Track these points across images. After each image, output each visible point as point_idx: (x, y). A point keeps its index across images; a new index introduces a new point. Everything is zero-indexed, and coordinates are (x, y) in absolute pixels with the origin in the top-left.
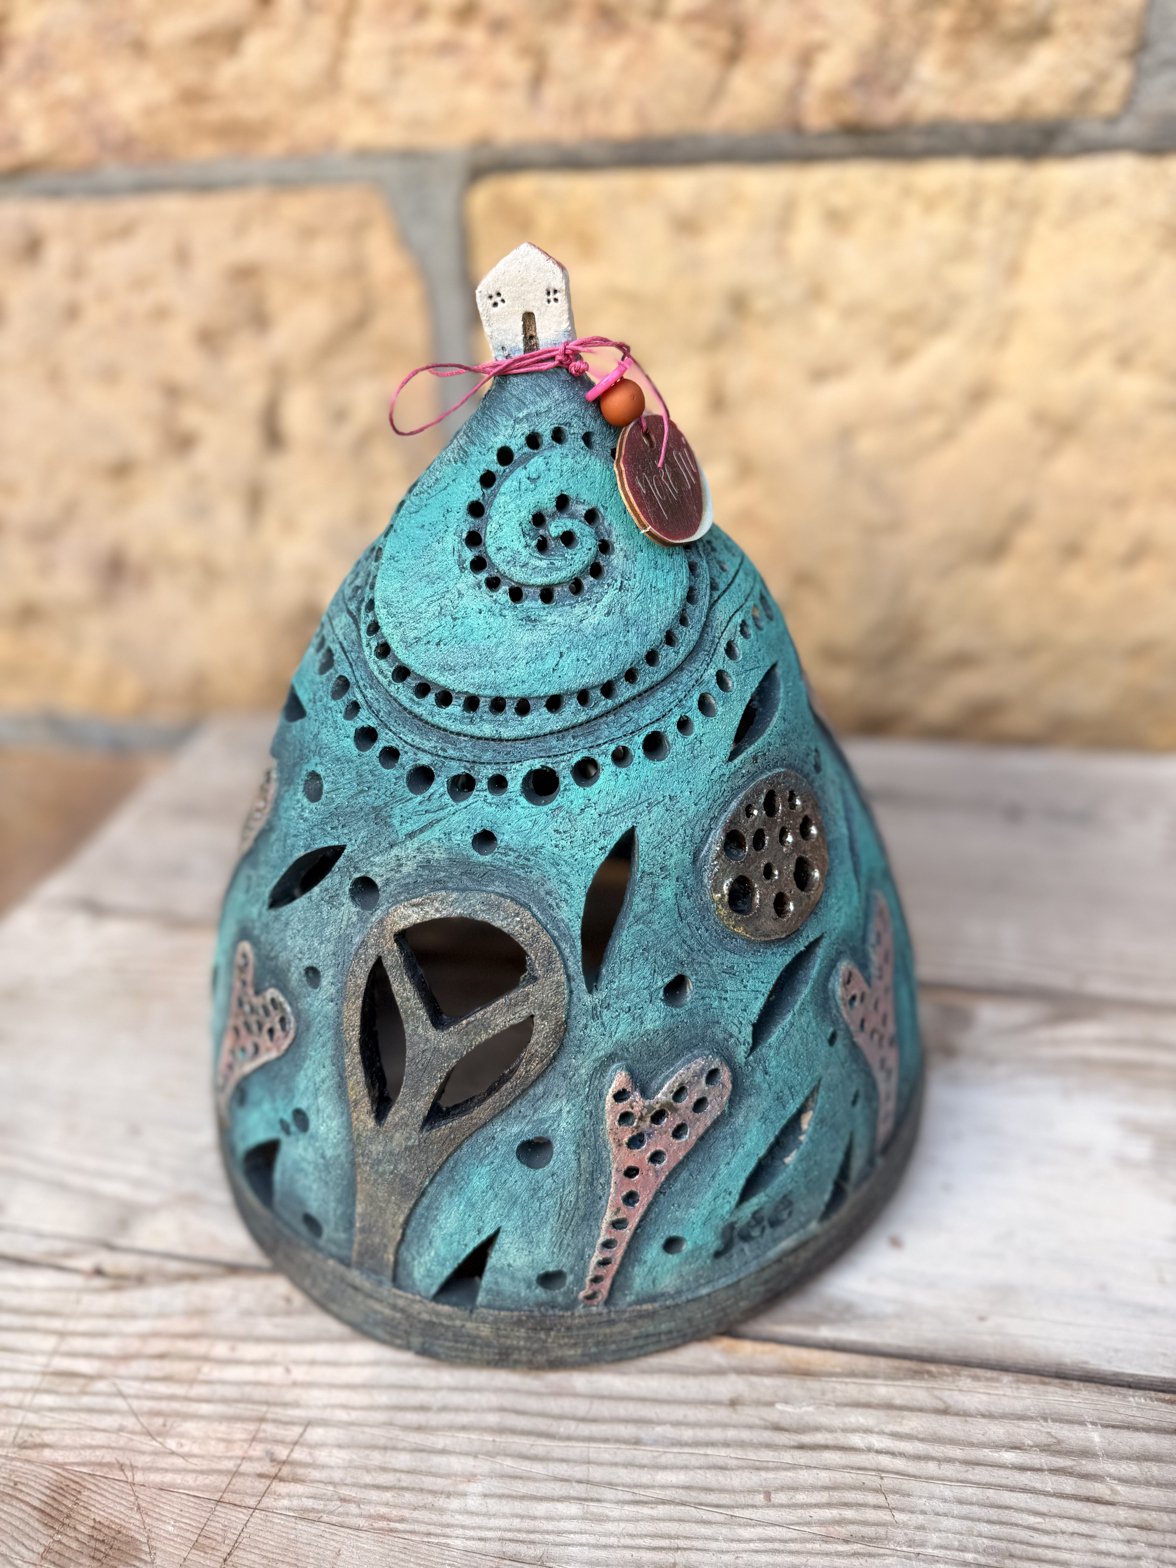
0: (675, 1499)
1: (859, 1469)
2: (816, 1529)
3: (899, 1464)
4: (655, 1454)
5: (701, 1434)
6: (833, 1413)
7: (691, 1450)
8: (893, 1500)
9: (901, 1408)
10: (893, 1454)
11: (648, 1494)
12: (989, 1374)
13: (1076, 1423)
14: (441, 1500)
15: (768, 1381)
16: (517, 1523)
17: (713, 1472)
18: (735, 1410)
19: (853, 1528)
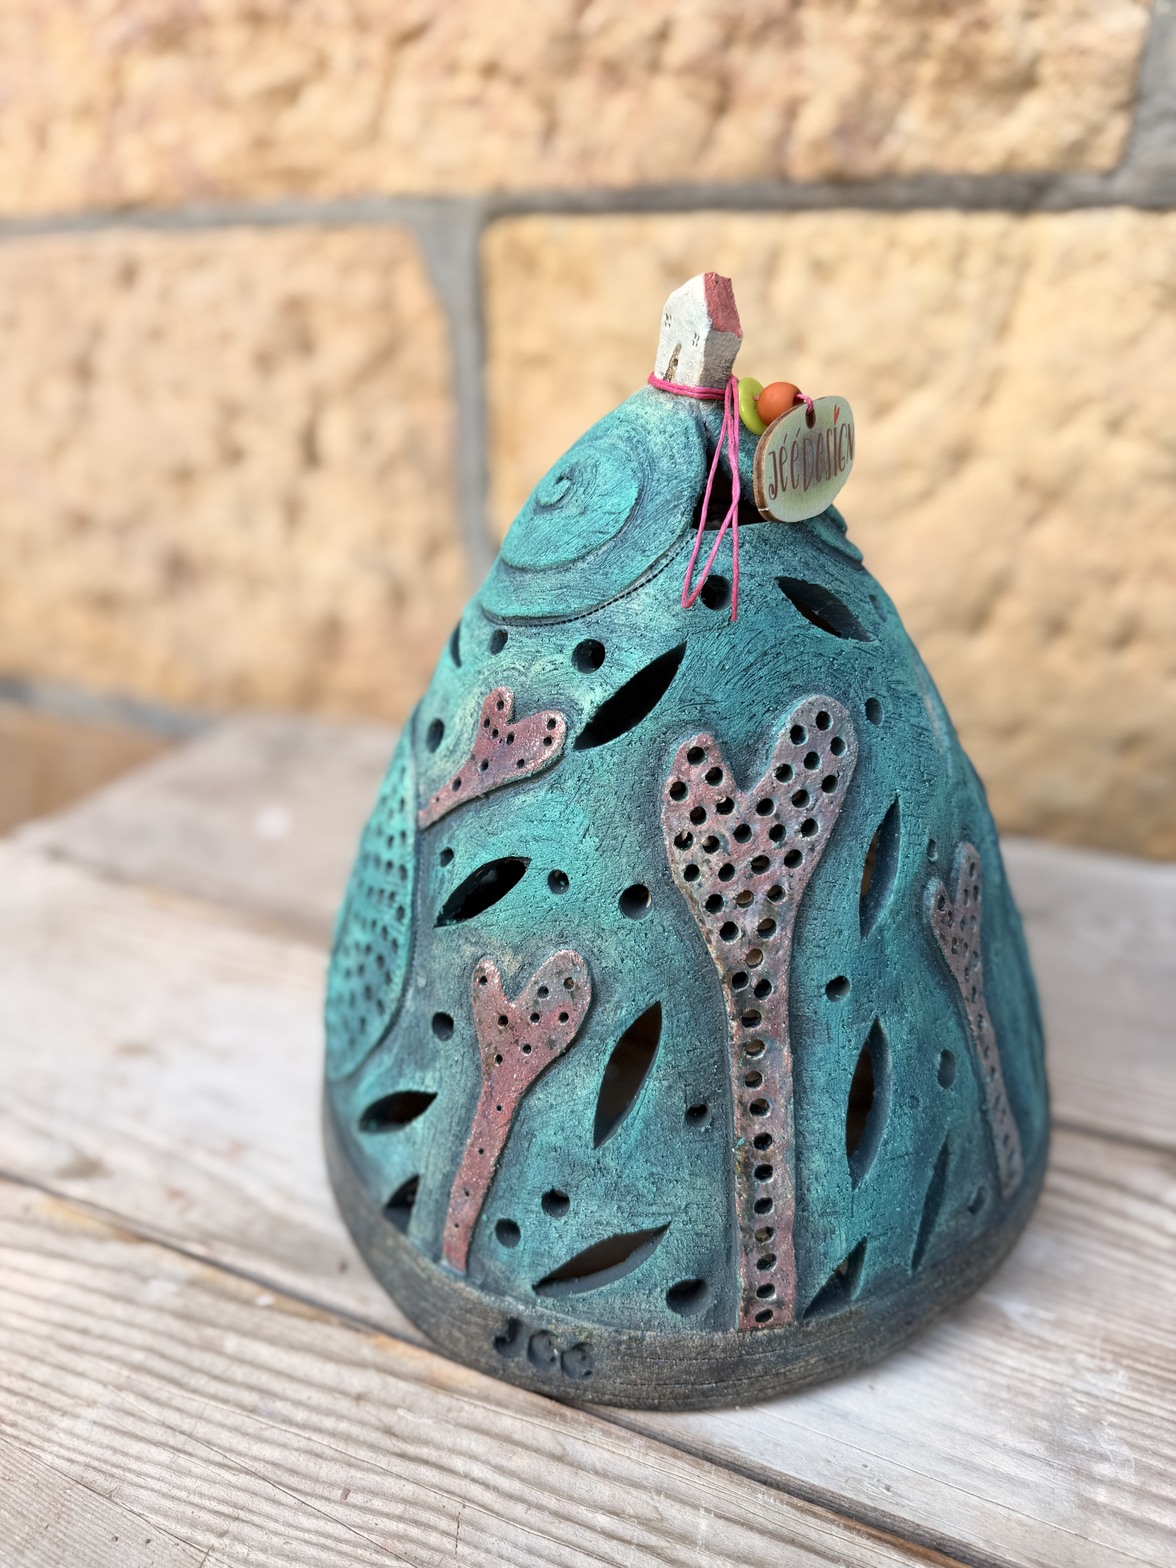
0: (260, 1472)
1: (447, 1492)
2: (373, 1538)
3: (488, 1497)
4: (264, 1426)
5: (316, 1419)
6: (449, 1431)
7: (297, 1431)
8: (465, 1531)
9: (517, 1443)
10: (486, 1485)
11: (238, 1461)
12: (623, 1433)
13: (689, 1505)
14: (56, 1416)
15: (402, 1385)
16: (108, 1455)
17: (308, 1456)
18: (358, 1404)
19: (410, 1547)
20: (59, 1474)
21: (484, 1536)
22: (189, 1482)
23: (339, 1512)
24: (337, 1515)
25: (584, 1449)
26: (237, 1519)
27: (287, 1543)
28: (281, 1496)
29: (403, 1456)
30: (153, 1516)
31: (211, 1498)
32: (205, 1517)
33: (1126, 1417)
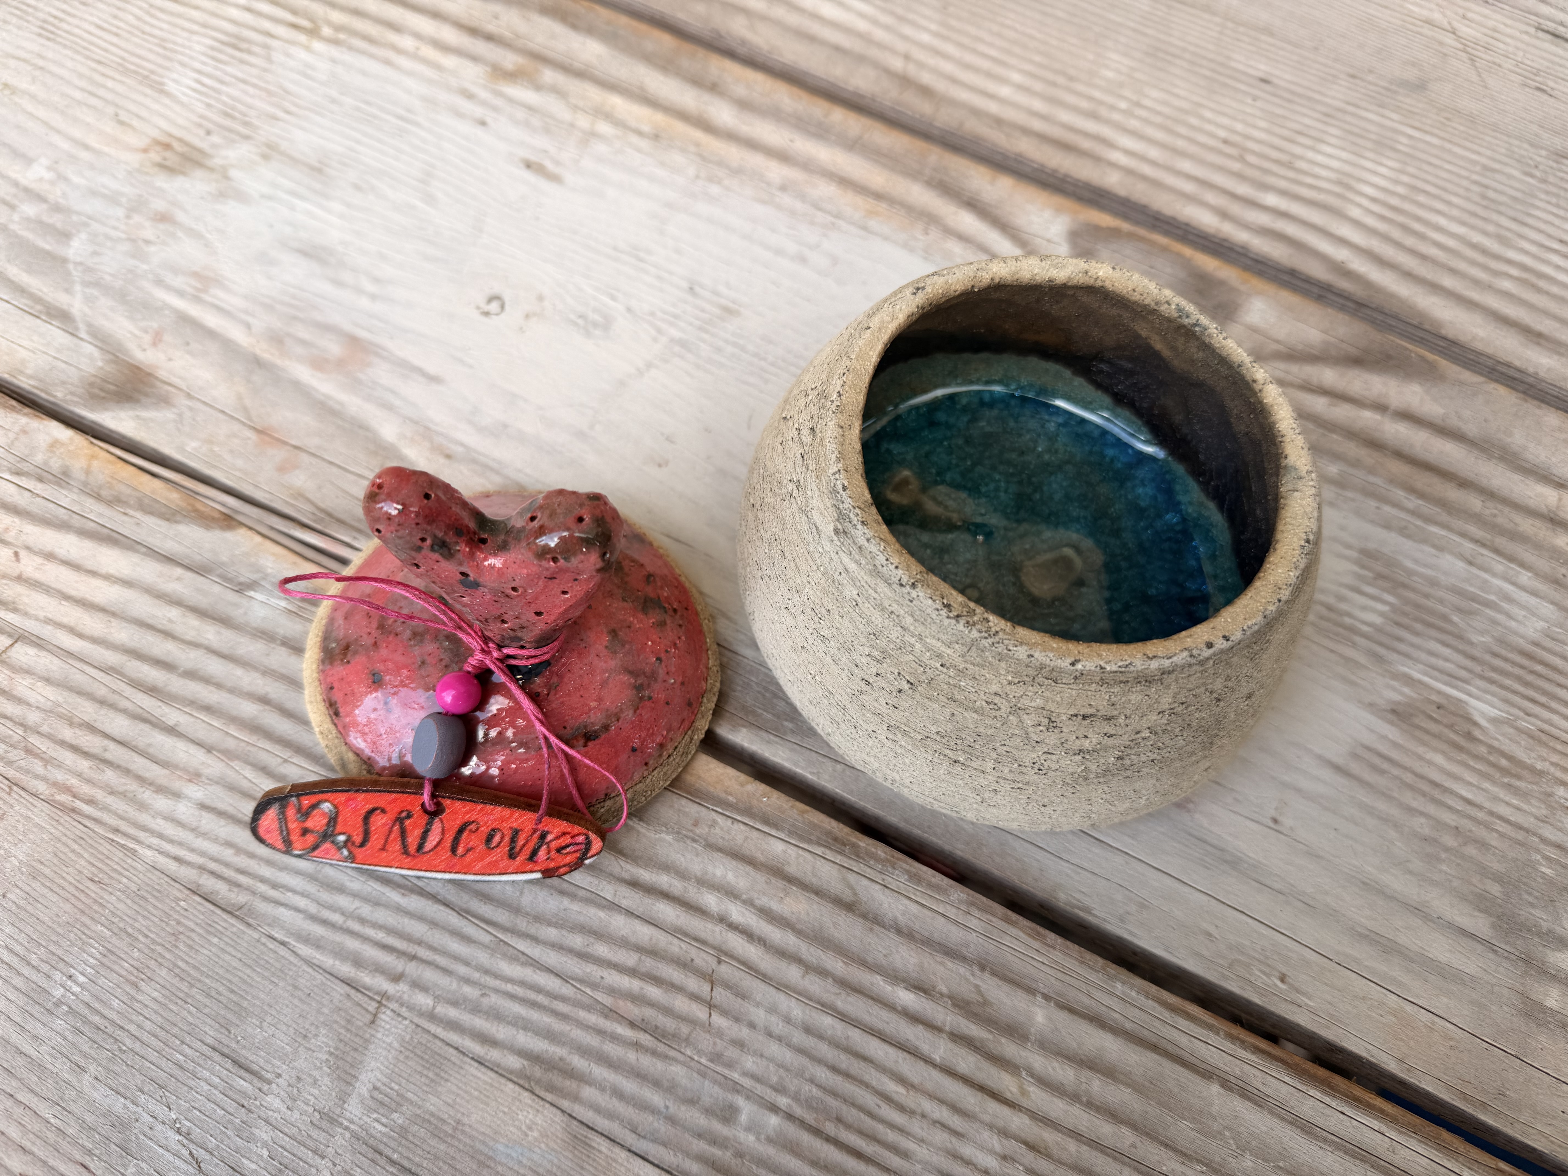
20: (167, 879)
25: (882, 897)
27: (483, 995)
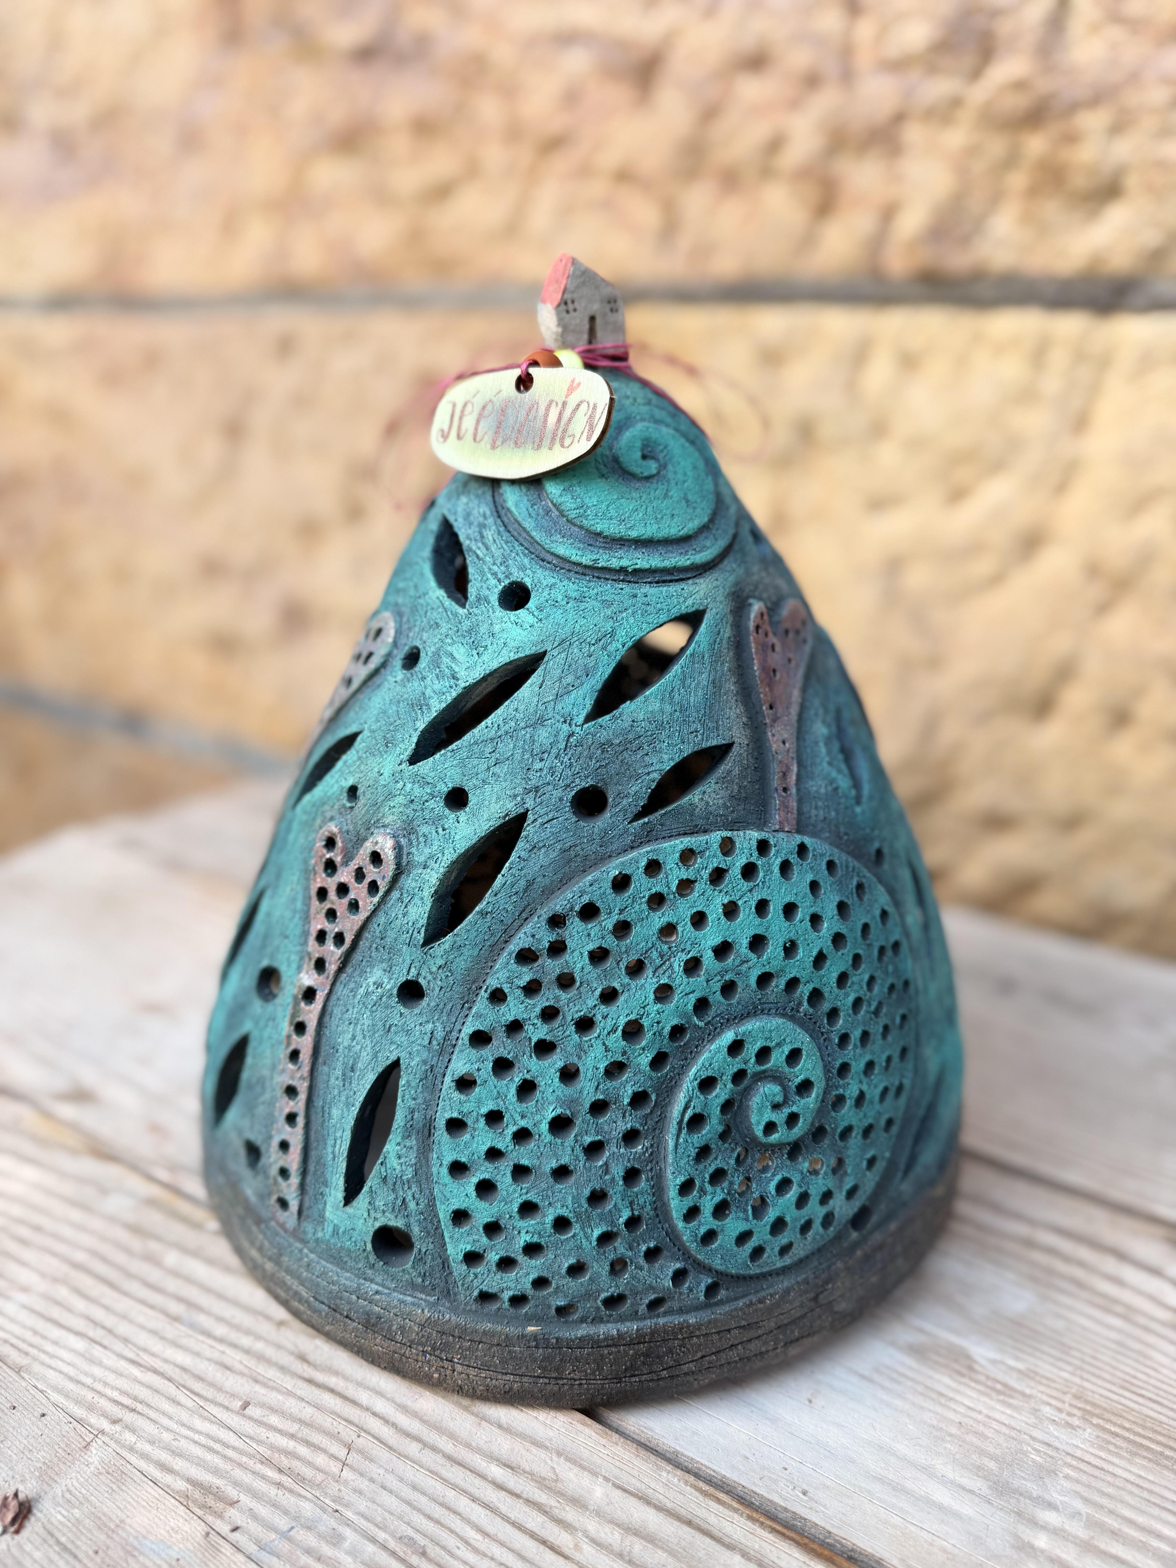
21: (372, 1466)
22: (97, 1371)
23: (234, 1421)
24: (231, 1423)
26: (133, 1410)
28: (181, 1397)
29: (310, 1381)
30: (55, 1395)
31: (113, 1388)
32: (104, 1403)
33: (1085, 1472)
